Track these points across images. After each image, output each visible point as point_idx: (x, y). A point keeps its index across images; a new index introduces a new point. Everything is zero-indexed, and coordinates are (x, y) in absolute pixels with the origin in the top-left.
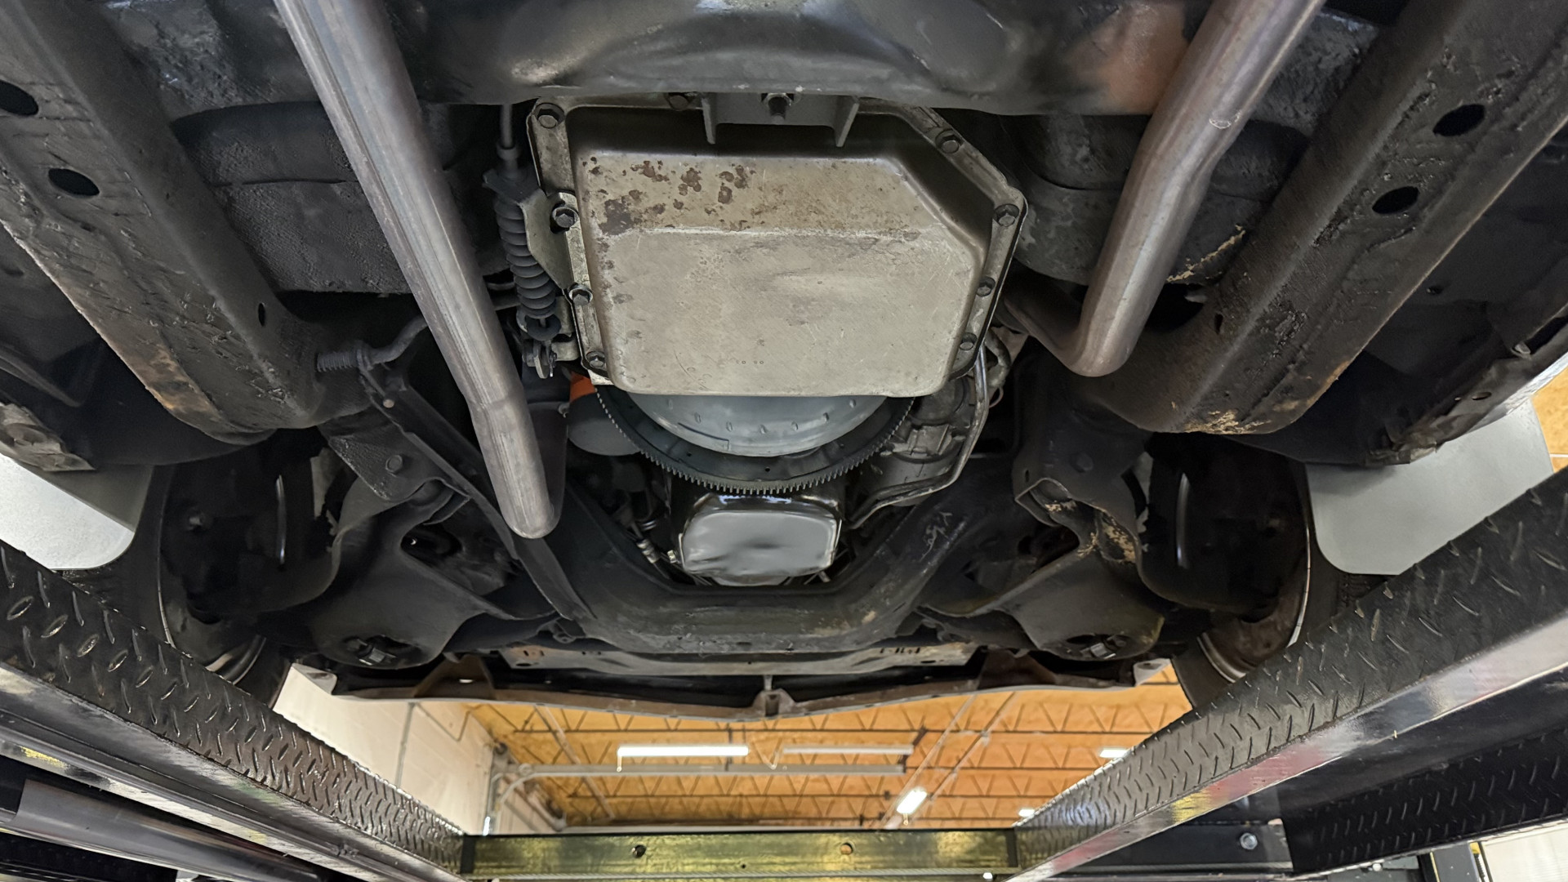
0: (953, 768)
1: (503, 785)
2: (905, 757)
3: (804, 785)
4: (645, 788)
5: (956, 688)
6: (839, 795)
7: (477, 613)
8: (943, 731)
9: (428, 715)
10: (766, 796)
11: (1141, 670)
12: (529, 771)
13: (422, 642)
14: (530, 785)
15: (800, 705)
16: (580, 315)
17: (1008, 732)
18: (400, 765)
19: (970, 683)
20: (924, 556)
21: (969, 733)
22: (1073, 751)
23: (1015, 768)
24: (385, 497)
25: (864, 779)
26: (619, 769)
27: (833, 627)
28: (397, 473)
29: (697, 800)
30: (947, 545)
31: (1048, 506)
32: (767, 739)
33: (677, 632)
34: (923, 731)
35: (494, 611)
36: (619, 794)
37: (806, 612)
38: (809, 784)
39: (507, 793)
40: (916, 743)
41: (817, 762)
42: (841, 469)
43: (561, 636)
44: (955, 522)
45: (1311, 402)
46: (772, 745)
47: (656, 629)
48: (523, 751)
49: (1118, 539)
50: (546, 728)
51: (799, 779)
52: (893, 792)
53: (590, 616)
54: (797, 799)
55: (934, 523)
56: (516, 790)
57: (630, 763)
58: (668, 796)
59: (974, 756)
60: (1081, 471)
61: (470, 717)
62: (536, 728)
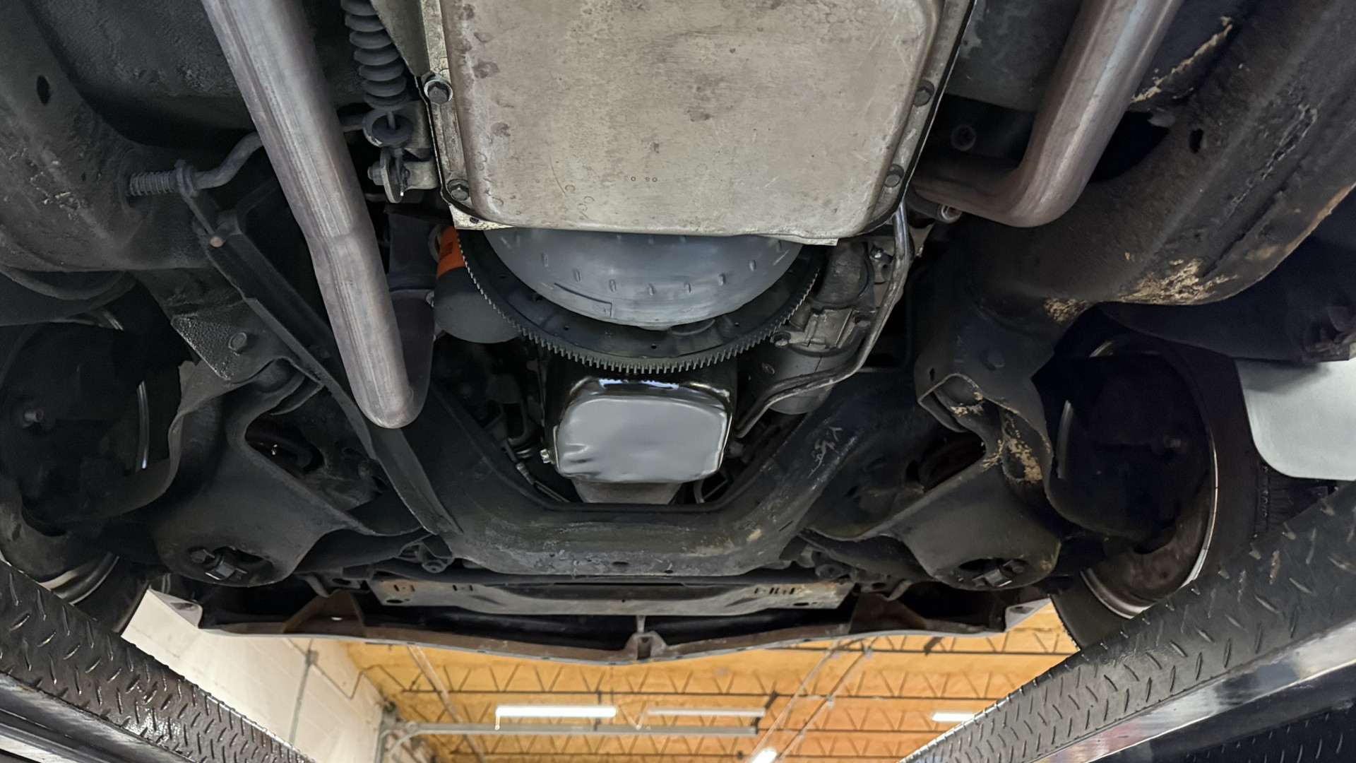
0: (800, 731)
1: (391, 741)
2: (758, 719)
3: (665, 746)
4: (521, 748)
5: (828, 632)
6: (696, 755)
7: (335, 528)
8: (792, 696)
9: (323, 673)
10: (630, 755)
11: (1012, 614)
12: (415, 728)
13: (273, 553)
14: (416, 741)
15: (672, 648)
16: (439, 123)
17: (850, 696)
18: (296, 720)
19: (841, 627)
20: (813, 471)
21: (816, 698)
22: (908, 716)
23: (856, 731)
24: (226, 378)
25: (719, 740)
26: (497, 727)
27: (716, 546)
28: (240, 352)
29: (567, 758)
30: (837, 461)
31: (953, 408)
32: (633, 702)
33: (550, 549)
34: (775, 696)
35: (354, 524)
36: (497, 751)
37: (688, 530)
38: (670, 744)
39: (395, 748)
40: (768, 706)
41: (678, 723)
42: (733, 350)
43: (430, 564)
44: (845, 437)
45: (1291, 248)
46: (638, 707)
47: (526, 544)
48: (410, 710)
49: (1021, 453)
50: (431, 688)
51: (661, 739)
52: (745, 752)
53: (456, 530)
54: (658, 758)
55: (823, 438)
56: (403, 746)
57: (508, 723)
58: (541, 754)
59: (819, 719)
60: (992, 368)
61: (363, 676)
62: (422, 688)
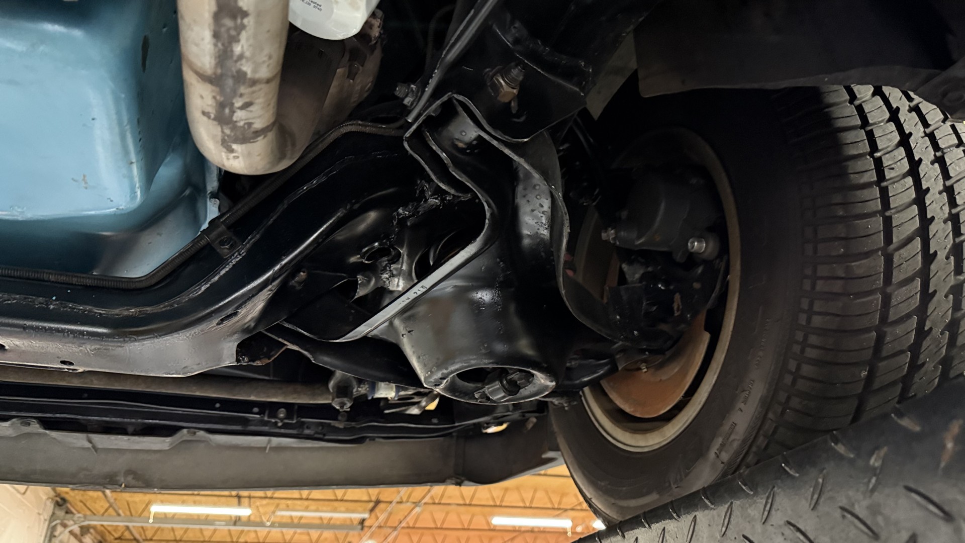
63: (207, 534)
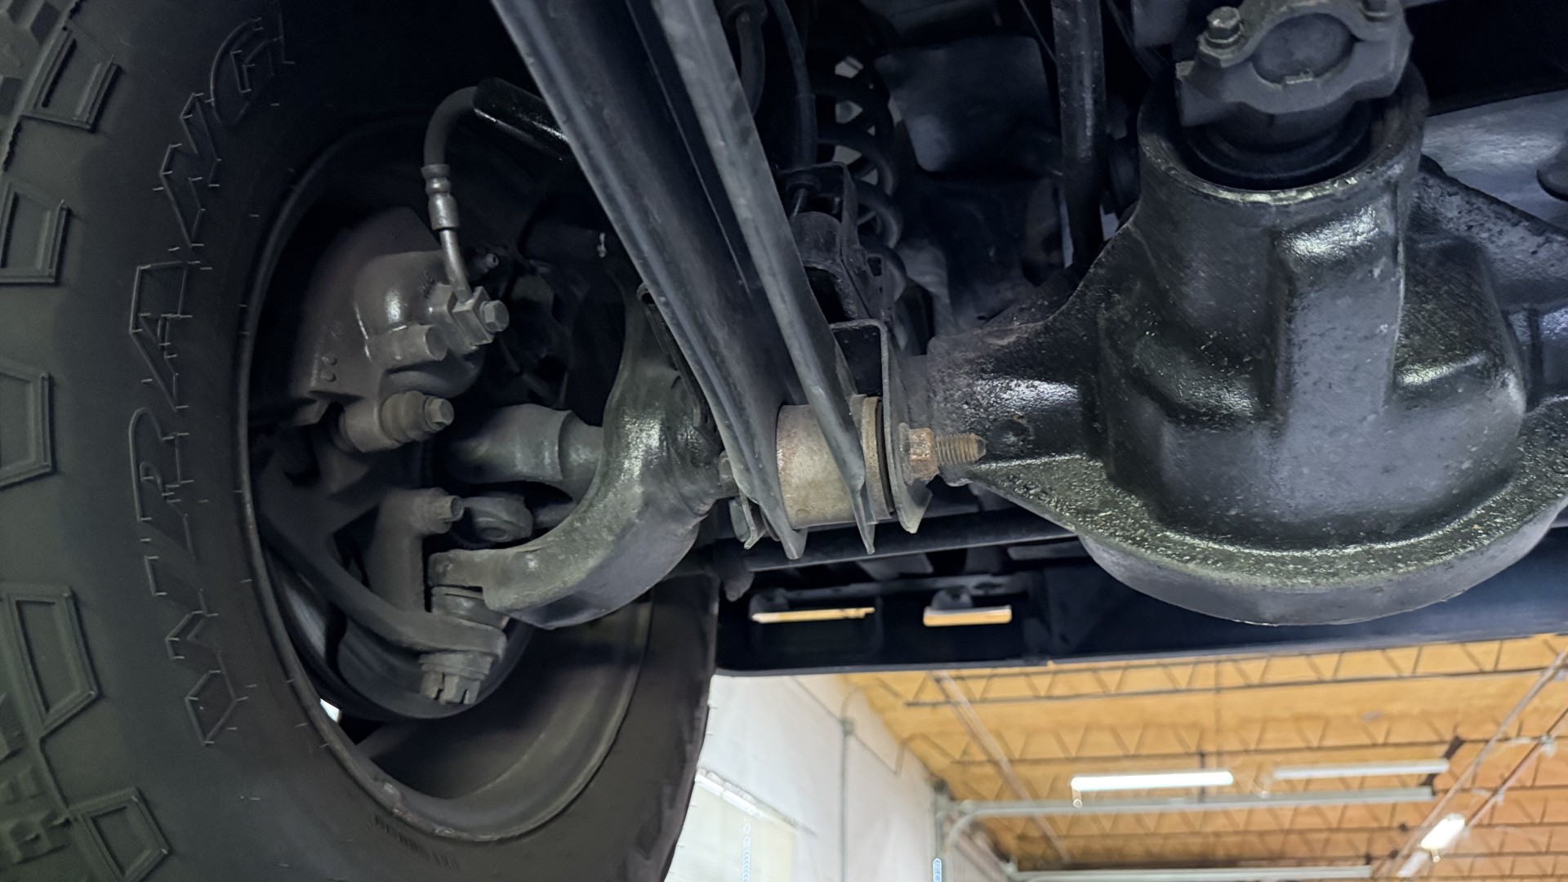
0: (1496, 791)
1: (947, 824)
2: (1433, 776)
4: (1101, 829)
6: (1338, 830)
8: (1487, 741)
9: (863, 745)
12: (972, 809)
14: (976, 826)
21: (1522, 741)
25: (1370, 807)
26: (1077, 802)
32: (1251, 763)
34: (1457, 744)
36: (1072, 834)
38: (1299, 816)
39: (953, 834)
40: (1449, 755)
48: (963, 787)
50: (985, 759)
51: (1287, 810)
54: (1284, 836)
56: (961, 831)
58: (1128, 837)
61: (904, 749)
62: (975, 759)
63: (1151, 825)
